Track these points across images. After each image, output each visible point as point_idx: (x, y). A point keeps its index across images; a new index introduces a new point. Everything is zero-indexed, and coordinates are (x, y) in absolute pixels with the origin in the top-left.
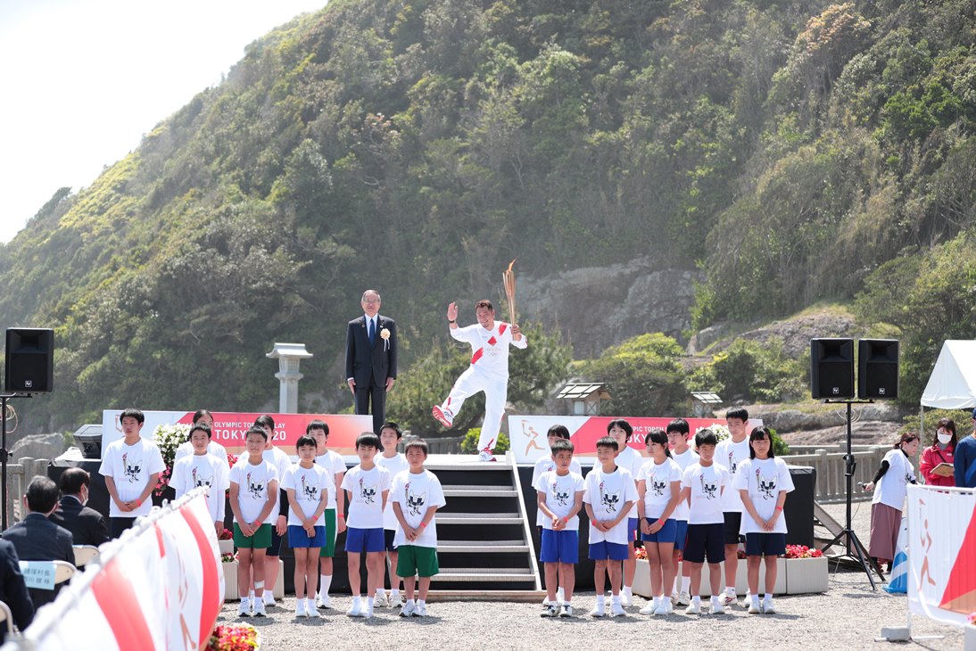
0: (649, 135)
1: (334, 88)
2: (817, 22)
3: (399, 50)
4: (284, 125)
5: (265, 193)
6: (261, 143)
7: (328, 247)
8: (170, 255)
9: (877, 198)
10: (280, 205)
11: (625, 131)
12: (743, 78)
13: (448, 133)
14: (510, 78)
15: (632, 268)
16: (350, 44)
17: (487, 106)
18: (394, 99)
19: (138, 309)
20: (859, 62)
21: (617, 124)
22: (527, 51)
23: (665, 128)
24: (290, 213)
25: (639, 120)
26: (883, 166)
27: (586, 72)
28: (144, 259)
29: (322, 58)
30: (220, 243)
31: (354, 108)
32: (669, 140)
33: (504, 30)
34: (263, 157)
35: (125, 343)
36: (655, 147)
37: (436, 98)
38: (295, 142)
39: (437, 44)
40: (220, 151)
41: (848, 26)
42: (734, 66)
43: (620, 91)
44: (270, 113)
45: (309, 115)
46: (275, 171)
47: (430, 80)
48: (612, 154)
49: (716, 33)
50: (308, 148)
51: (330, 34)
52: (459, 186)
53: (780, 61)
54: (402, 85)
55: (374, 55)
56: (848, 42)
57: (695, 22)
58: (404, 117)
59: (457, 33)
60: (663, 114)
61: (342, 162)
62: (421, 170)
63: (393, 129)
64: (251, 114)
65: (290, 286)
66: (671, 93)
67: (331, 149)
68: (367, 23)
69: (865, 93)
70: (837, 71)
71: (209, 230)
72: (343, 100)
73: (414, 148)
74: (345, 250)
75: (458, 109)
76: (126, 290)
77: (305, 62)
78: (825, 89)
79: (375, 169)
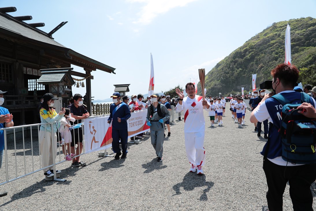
0: (247, 75)
1: (223, 72)
2: (260, 65)
3: (228, 69)
4: (220, 76)
5: (219, 81)
6: (218, 77)
7: (224, 85)
8: (212, 86)
9: (262, 80)
10: (220, 82)
11: (245, 75)
12: (254, 70)
13: (232, 76)
14: (237, 71)
15: (246, 85)
16: (224, 69)
17: (235, 73)
18: (228, 73)
19: (210, 90)
20: (263, 69)
21: (245, 74)
22: (238, 69)
23: (248, 74)
24: (221, 83)
25: (246, 74)
26: (263, 77)
27: (242, 70)
28: (210, 86)
29: (222, 70)
30: (215, 85)
31: (225, 74)
32: (248, 75)
33: (236, 67)
34: (218, 78)
35: (209, 93)
36: (247, 76)
37: (231, 73)
38: (221, 77)
39: (231, 69)
40: (215, 77)
41: (262, 66)
42: (254, 69)
43: (245, 72)
44: (219, 75)
45: (222, 75)
46: (219, 79)
47: (231, 72)
48: (244, 77)
49: (252, 66)
50: (222, 78)
51: (223, 68)
52: (233, 80)
53: (257, 69)
54: (229, 72)
55: (226, 70)
56: (262, 67)
57: (251, 66)
58: (229, 75)
59: (233, 68)
60: (248, 73)
61: (224, 78)
62: (230, 79)
63: (228, 75)
64: (217, 75)
65: (221, 88)
66: (249, 72)
67: (223, 77)
68: (226, 67)
69: (263, 71)
70: (261, 69)
71: (215, 84)
72: (224, 73)
73: (230, 77)
74: (225, 85)
75: (233, 74)
76: (209, 89)
77: (221, 70)
78: (260, 71)
79: (227, 79)
